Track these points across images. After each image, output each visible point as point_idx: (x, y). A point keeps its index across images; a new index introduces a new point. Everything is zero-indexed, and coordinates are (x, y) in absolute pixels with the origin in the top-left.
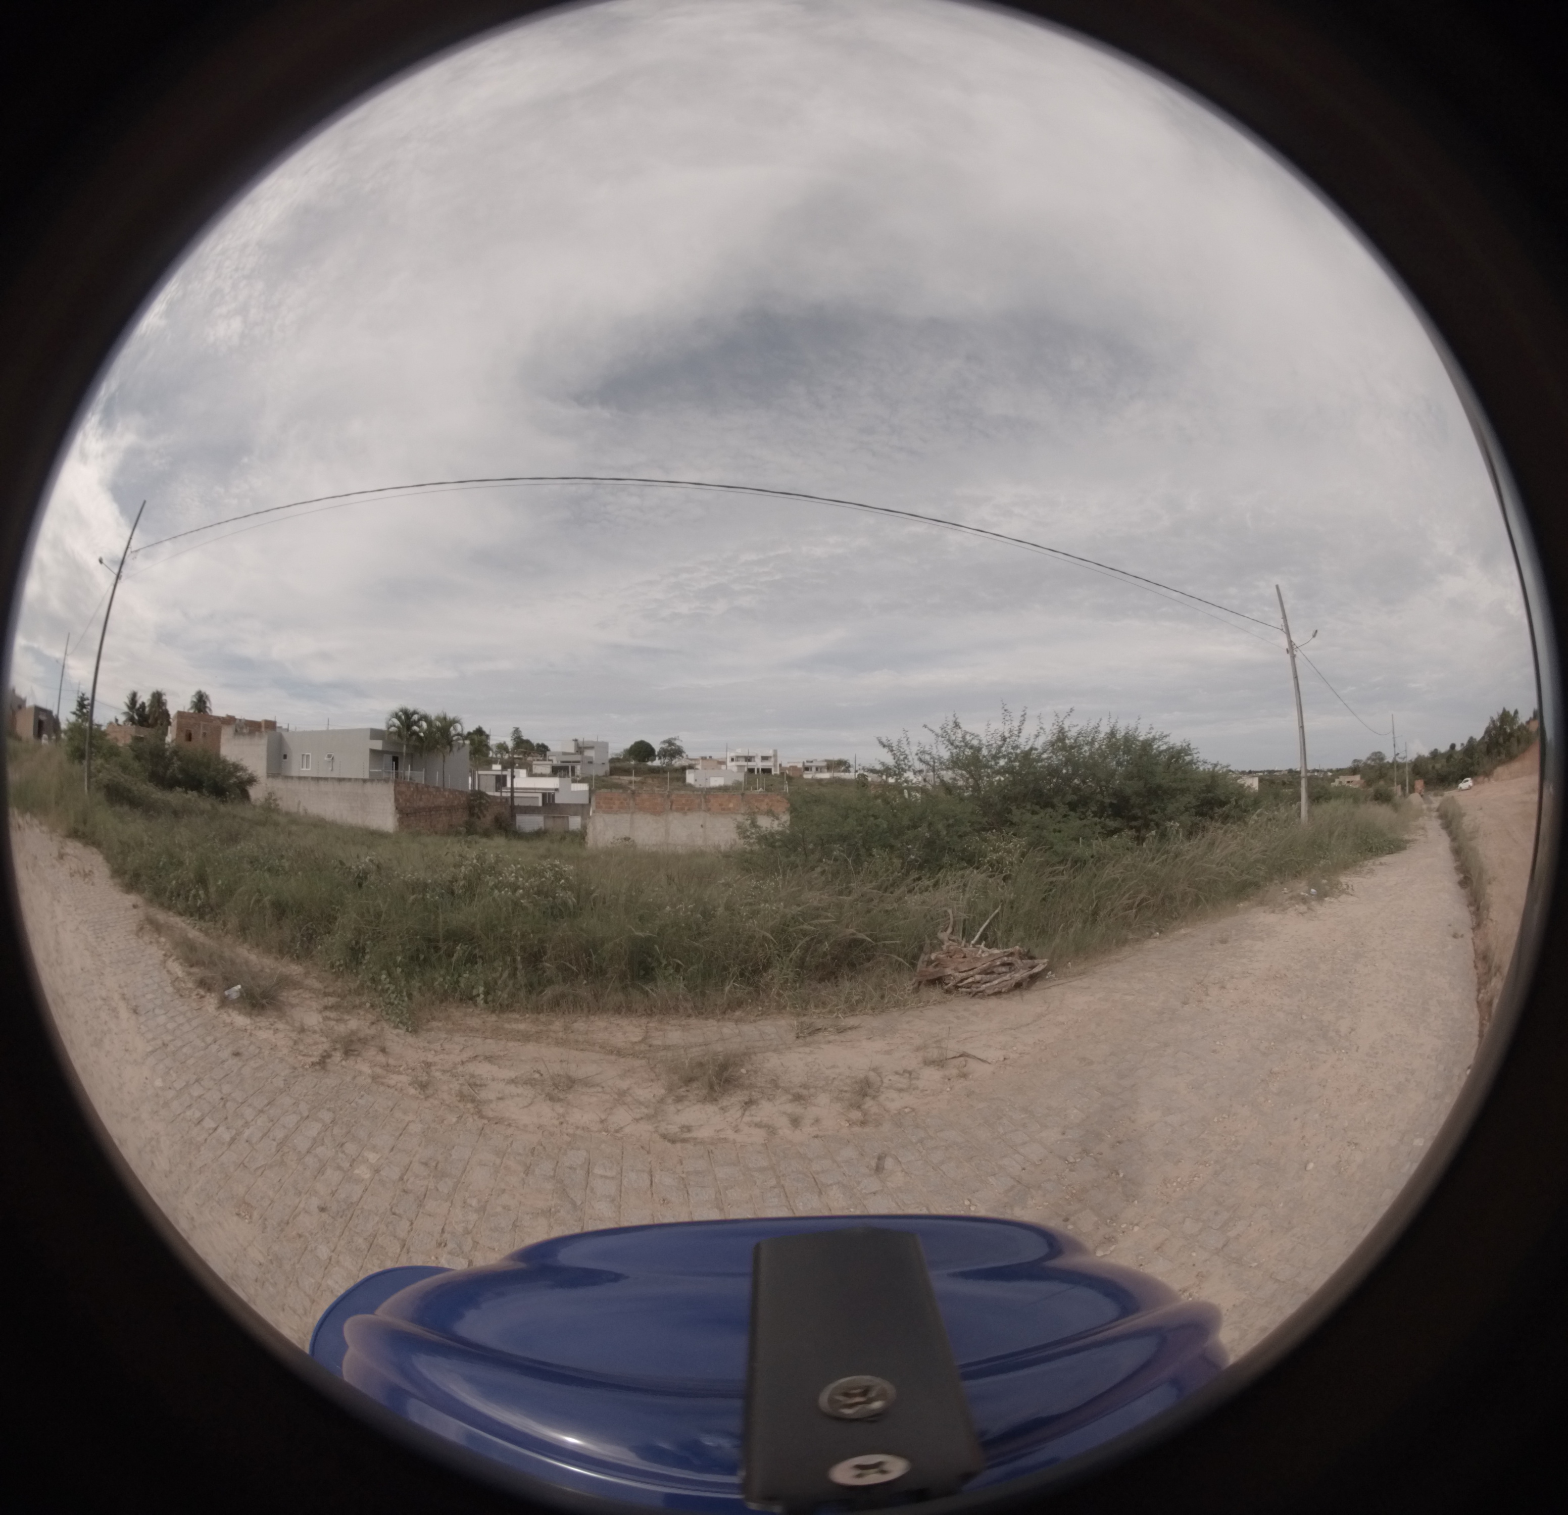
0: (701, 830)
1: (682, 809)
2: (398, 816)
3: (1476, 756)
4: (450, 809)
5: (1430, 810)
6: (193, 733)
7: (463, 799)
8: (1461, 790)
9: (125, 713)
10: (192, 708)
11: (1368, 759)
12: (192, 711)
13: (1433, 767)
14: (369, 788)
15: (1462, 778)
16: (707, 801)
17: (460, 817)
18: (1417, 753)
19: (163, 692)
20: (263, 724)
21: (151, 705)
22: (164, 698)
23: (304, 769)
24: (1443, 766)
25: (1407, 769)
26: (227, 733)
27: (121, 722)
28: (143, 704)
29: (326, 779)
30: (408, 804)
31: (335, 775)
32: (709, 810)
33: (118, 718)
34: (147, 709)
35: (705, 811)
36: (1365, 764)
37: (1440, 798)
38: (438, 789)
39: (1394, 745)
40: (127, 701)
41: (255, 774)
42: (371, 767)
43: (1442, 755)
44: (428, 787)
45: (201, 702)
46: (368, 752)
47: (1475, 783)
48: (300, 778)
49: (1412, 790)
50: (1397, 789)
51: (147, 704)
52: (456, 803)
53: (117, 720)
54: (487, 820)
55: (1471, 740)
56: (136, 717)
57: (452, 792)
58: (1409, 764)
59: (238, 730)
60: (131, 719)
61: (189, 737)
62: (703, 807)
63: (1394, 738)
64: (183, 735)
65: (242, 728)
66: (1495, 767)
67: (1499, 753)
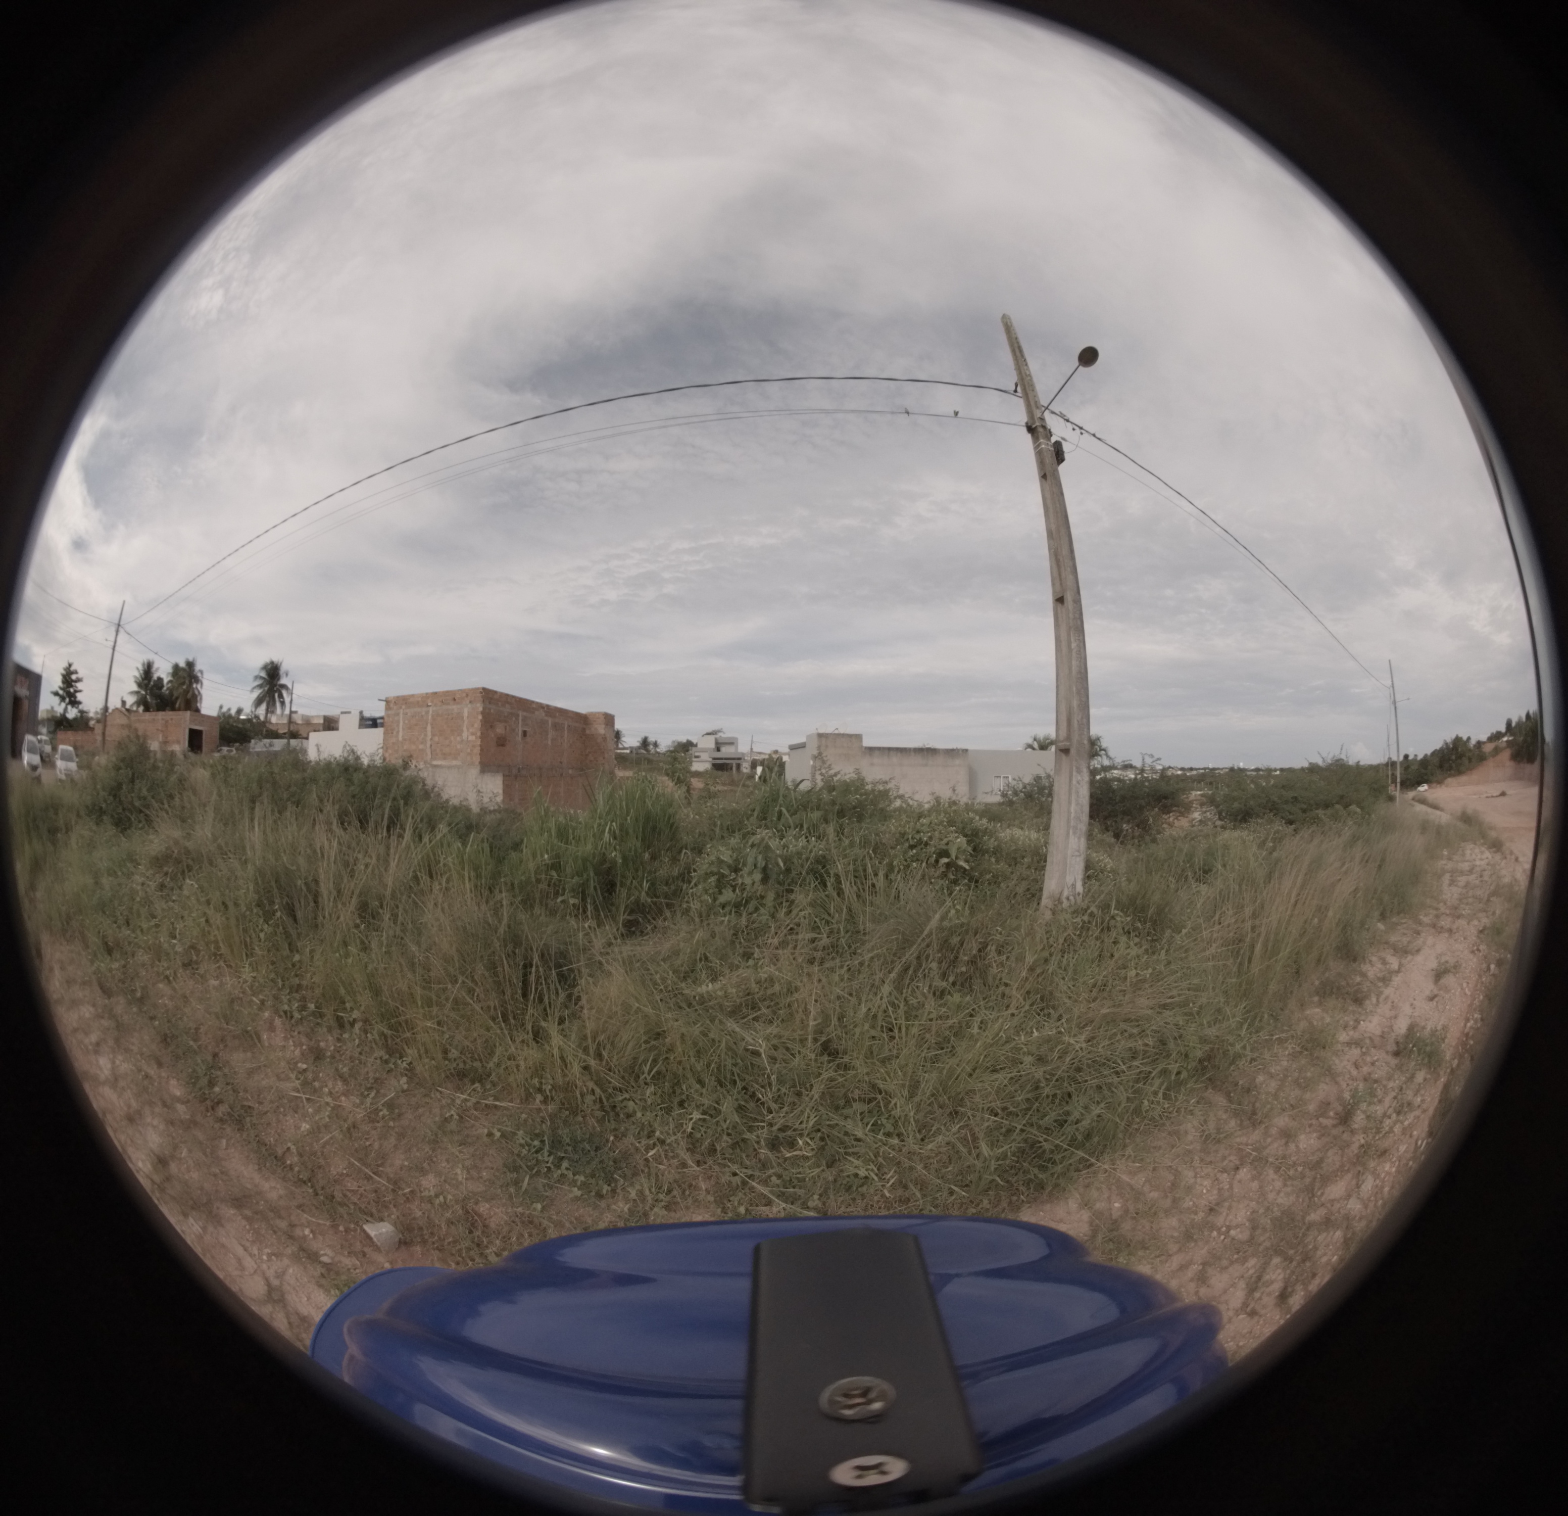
3: (1430, 766)
28: (161, 678)
33: (126, 699)
40: (139, 674)
51: (167, 680)
56: (151, 697)
60: (143, 700)
66: (1446, 778)
67: (1451, 768)
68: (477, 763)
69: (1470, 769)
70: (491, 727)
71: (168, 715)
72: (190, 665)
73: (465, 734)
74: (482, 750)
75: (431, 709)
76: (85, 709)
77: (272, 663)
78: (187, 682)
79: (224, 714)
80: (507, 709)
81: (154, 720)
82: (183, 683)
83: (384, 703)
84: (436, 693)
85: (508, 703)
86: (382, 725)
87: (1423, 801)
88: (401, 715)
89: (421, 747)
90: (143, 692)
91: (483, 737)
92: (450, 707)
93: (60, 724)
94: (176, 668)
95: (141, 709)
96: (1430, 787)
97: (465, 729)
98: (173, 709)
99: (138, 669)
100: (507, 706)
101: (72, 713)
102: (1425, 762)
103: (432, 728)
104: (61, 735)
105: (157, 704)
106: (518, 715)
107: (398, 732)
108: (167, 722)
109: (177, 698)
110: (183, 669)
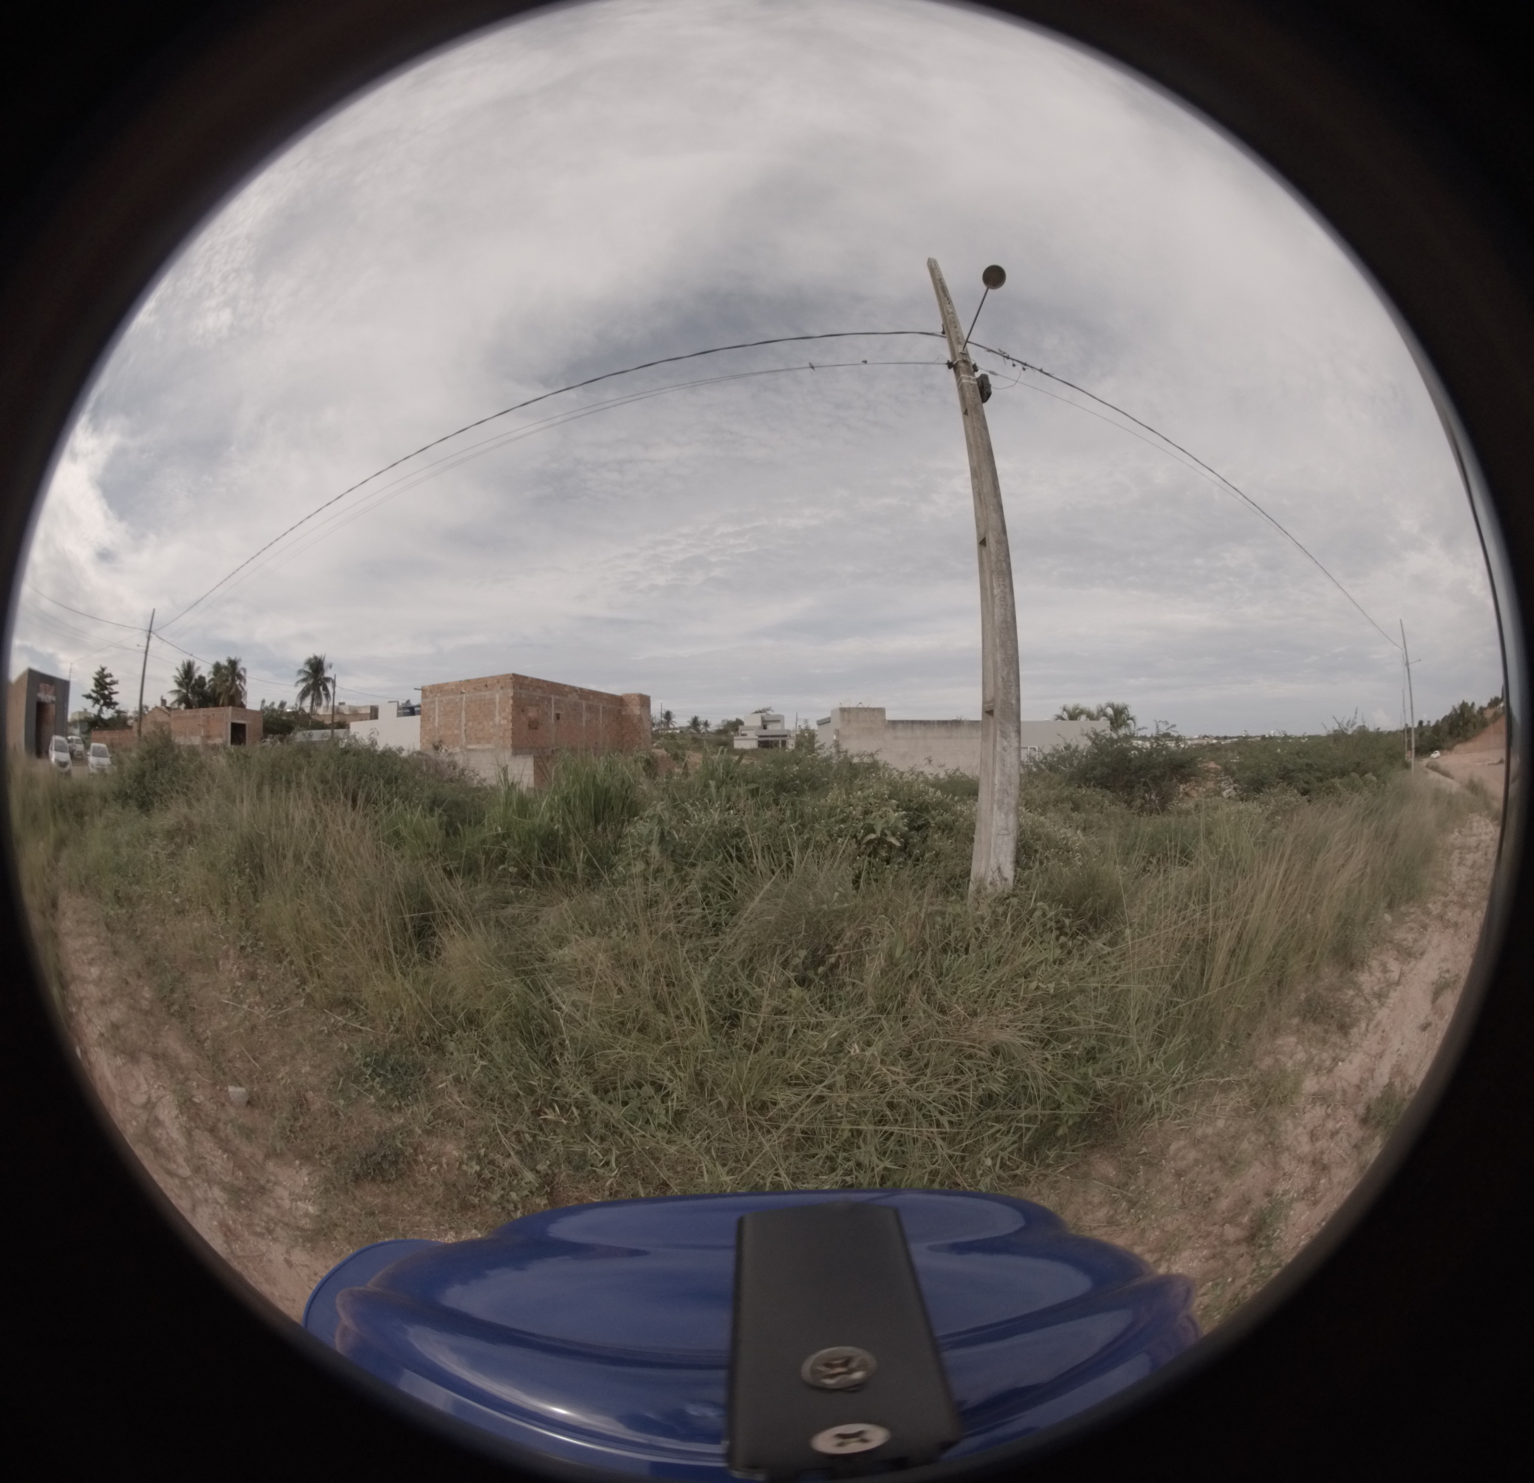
3: (1442, 733)
8: (1433, 759)
9: (176, 692)
24: (1416, 738)
33: (164, 698)
34: (207, 686)
40: (179, 676)
51: (209, 676)
56: (193, 695)
60: (183, 699)
66: (1455, 745)
67: (1458, 735)
68: (509, 746)
69: (1474, 736)
70: (523, 711)
71: (211, 711)
72: (233, 664)
73: (497, 719)
74: (513, 733)
75: (464, 696)
76: (122, 709)
77: (316, 658)
78: (230, 678)
79: (267, 709)
80: (539, 693)
81: (195, 716)
82: (227, 680)
83: (420, 692)
84: (469, 681)
85: (539, 687)
86: (419, 713)
87: (1435, 768)
88: (437, 703)
89: (456, 732)
90: (184, 691)
91: (514, 721)
92: (482, 693)
93: (94, 724)
94: (217, 668)
95: (183, 706)
96: (1442, 754)
97: (497, 714)
98: (216, 705)
99: (177, 669)
100: (538, 690)
101: (108, 713)
102: (1437, 728)
103: (466, 714)
104: (95, 734)
105: (199, 701)
106: (550, 700)
107: (434, 719)
108: (208, 717)
109: (220, 694)
110: (226, 668)
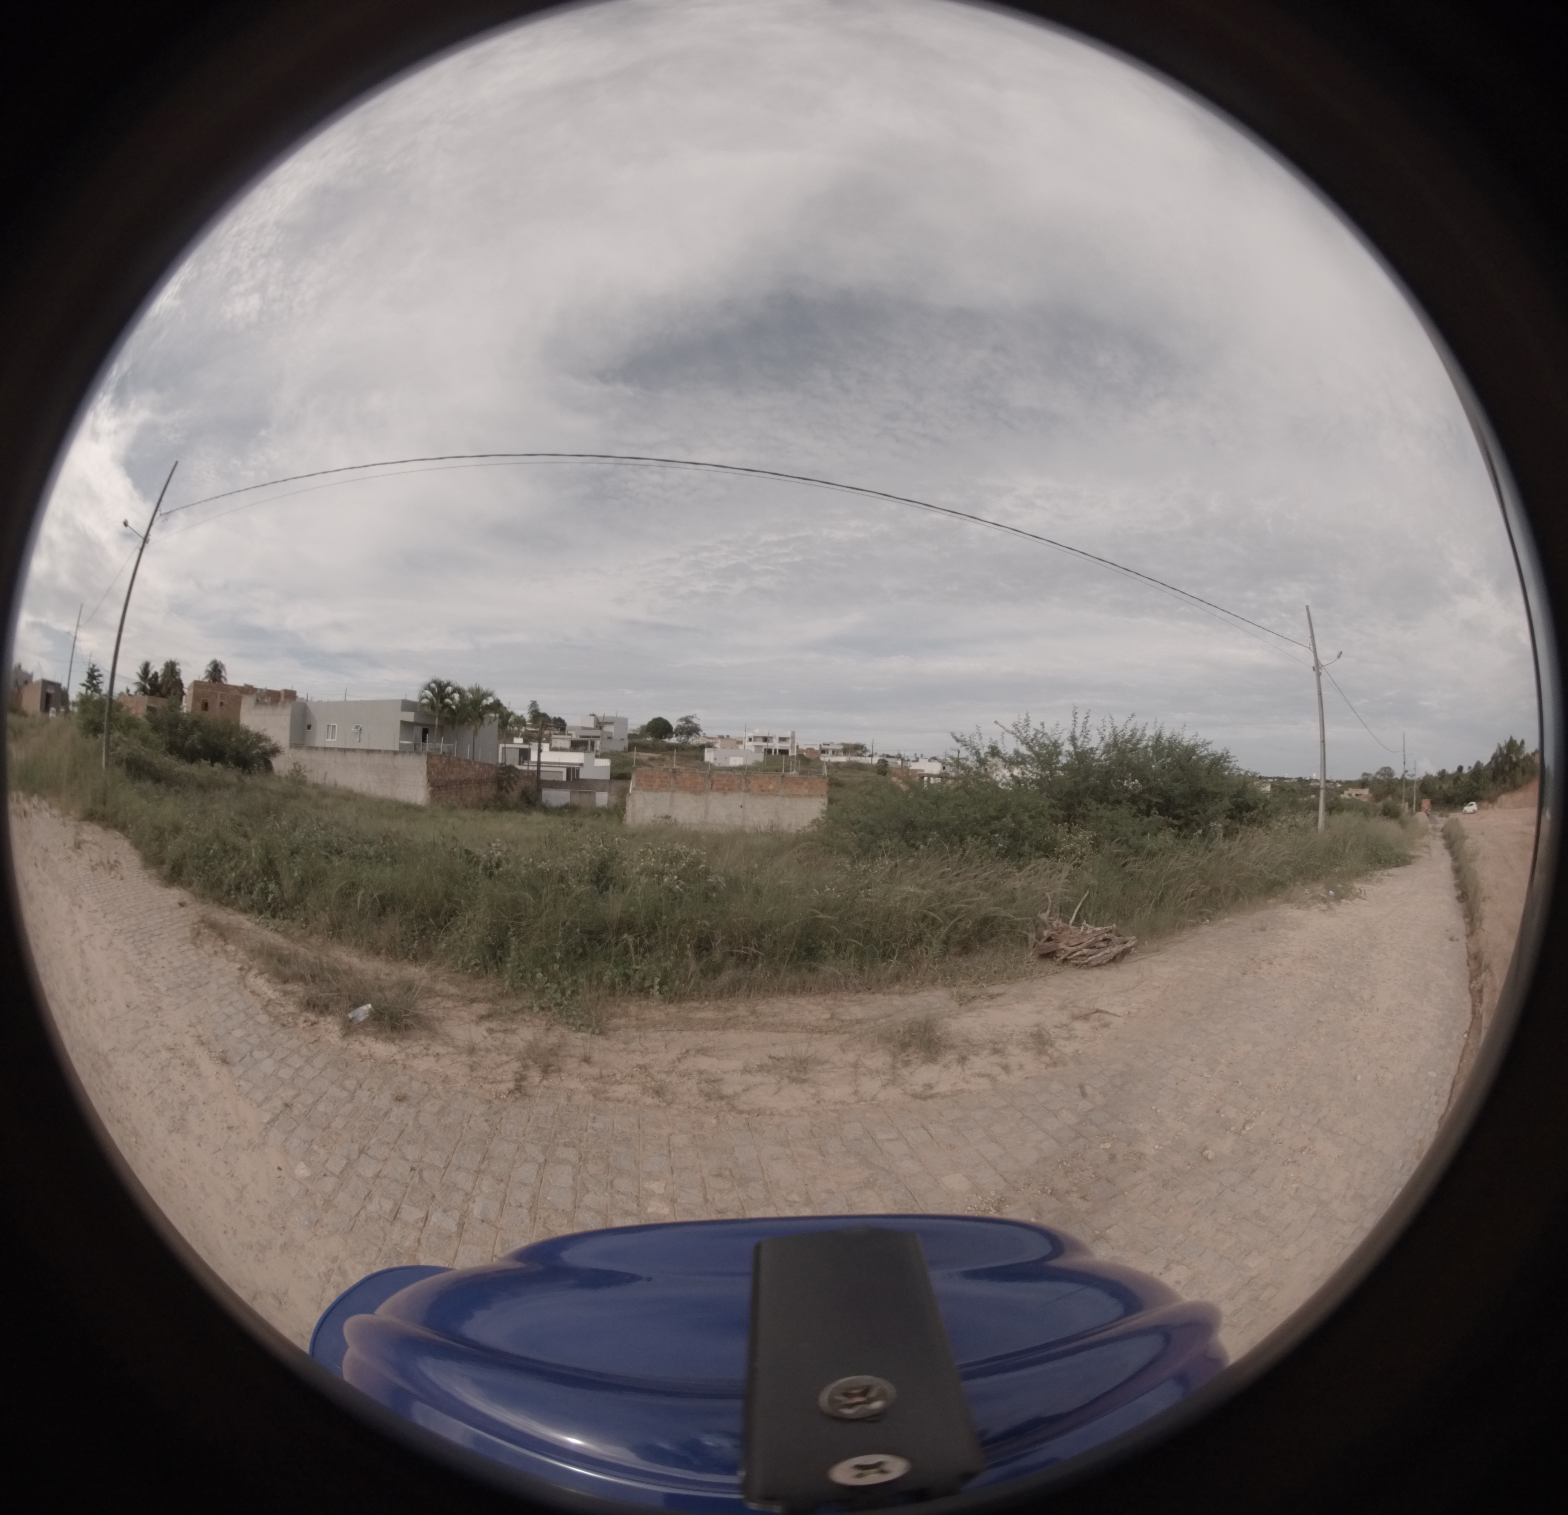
0: (740, 810)
1: (723, 789)
2: (430, 789)
3: (1482, 780)
4: (480, 782)
5: (1434, 829)
6: (209, 702)
7: (493, 772)
8: (1466, 813)
9: (137, 683)
10: (206, 677)
11: (1378, 773)
12: (206, 680)
13: (1440, 788)
14: (400, 760)
15: (1467, 801)
16: (748, 782)
17: (489, 791)
18: (1426, 772)
19: (177, 661)
20: (283, 694)
21: (164, 675)
22: (178, 667)
23: (330, 740)
24: (1449, 788)
25: (1415, 787)
26: (247, 702)
27: (132, 692)
28: (156, 673)
29: (354, 750)
30: (440, 777)
31: (362, 746)
32: (748, 791)
33: (130, 688)
34: (160, 679)
35: (745, 792)
36: (1375, 778)
37: (1445, 819)
38: (468, 762)
39: (1404, 763)
40: (139, 671)
41: (279, 745)
42: (401, 739)
43: (1450, 776)
44: (459, 759)
45: (216, 671)
46: (397, 726)
47: (1479, 807)
48: (325, 749)
49: (1419, 808)
50: (1405, 806)
51: (160, 674)
52: (486, 775)
53: (128, 691)
54: (514, 795)
55: (1478, 764)
56: (148, 687)
57: (482, 765)
58: (1417, 782)
59: (260, 699)
60: (143, 689)
61: (205, 706)
62: (744, 787)
63: (1404, 755)
64: (199, 705)
65: (263, 698)
66: (1497, 796)
67: (1505, 782)
77: (217, 661)
78: (173, 672)
90: (143, 683)
94: (166, 667)
95: (140, 694)
99: (139, 665)
101: (97, 696)
109: (167, 688)
110: (172, 665)
